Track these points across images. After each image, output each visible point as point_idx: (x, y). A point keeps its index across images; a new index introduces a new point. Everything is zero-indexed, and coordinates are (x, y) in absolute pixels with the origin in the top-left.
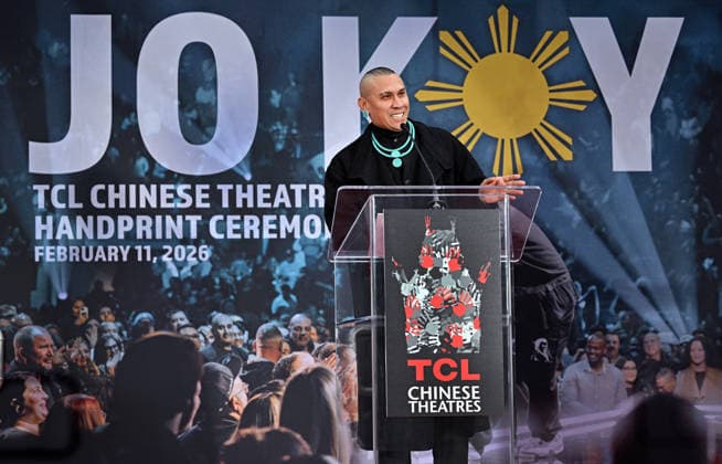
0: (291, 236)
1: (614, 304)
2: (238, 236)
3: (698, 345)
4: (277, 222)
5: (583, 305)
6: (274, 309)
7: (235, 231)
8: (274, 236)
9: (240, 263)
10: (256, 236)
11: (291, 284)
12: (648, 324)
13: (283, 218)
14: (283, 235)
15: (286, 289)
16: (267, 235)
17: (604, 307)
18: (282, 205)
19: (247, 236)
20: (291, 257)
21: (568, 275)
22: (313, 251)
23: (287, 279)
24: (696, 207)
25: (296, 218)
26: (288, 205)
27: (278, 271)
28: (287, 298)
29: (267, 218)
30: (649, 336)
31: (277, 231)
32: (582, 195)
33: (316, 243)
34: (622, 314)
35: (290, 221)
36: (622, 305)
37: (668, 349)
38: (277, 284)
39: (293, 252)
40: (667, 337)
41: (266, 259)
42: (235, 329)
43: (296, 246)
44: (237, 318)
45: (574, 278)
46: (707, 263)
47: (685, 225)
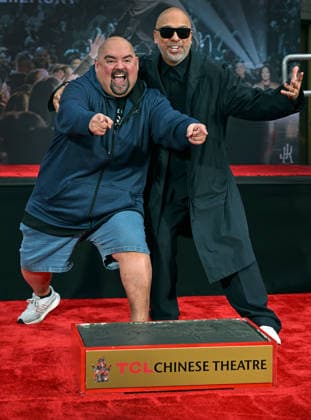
0: (36, 2)
1: (220, 45)
3: (266, 70)
5: (202, 45)
6: (26, 43)
11: (36, 30)
12: (239, 58)
15: (32, 32)
17: (214, 47)
20: (36, 15)
22: (48, 10)
23: (33, 26)
28: (34, 38)
30: (240, 64)
33: (50, 6)
34: (224, 51)
36: (224, 46)
37: (249, 72)
38: (28, 30)
39: (37, 11)
40: (249, 65)
41: (21, 14)
42: (3, 55)
43: (39, 8)
44: (4, 49)
45: (198, 30)
46: (273, 23)
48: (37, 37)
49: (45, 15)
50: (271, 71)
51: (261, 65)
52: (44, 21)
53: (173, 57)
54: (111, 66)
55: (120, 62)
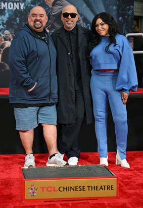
0: (4, 8)
4: (1, 5)
11: (5, 22)
13: (2, 3)
14: (2, 8)
15: (3, 23)
20: (4, 14)
21: (82, 21)
22: (11, 13)
23: (3, 21)
24: (118, 3)
25: (6, 3)
27: (1, 18)
28: (3, 26)
33: (12, 10)
35: (4, 4)
39: (5, 13)
43: (6, 11)
46: (120, 18)
47: (115, 8)
48: (5, 26)
49: (9, 15)
52: (8, 18)
53: (68, 26)
54: (34, 18)
55: (38, 16)
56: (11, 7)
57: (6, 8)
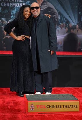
0: (14, 6)
1: (65, 18)
2: (6, 6)
3: (77, 25)
4: (12, 4)
5: (60, 19)
6: (11, 18)
7: (5, 5)
8: (12, 6)
9: (6, 10)
10: (9, 6)
11: (14, 14)
12: (70, 22)
13: (13, 3)
14: (13, 6)
16: (10, 6)
17: (63, 19)
18: (13, 1)
19: (7, 6)
20: (14, 10)
21: (58, 14)
22: (18, 9)
23: (13, 13)
24: (78, 4)
25: (15, 3)
26: (14, 1)
27: (12, 12)
28: (13, 16)
29: (10, 3)
30: (70, 24)
31: (12, 5)
32: (61, 1)
33: (18, 7)
34: (66, 20)
35: (14, 4)
36: (66, 19)
37: (73, 26)
38: (12, 14)
39: (15, 9)
40: (73, 24)
41: (10, 10)
42: (5, 21)
43: (15, 8)
44: (5, 19)
45: (59, 14)
46: (80, 13)
47: (77, 7)
48: (14, 16)
49: (17, 10)
50: (79, 26)
51: (76, 24)
52: (16, 12)
53: (35, 14)
56: (18, 5)
57: (15, 6)
